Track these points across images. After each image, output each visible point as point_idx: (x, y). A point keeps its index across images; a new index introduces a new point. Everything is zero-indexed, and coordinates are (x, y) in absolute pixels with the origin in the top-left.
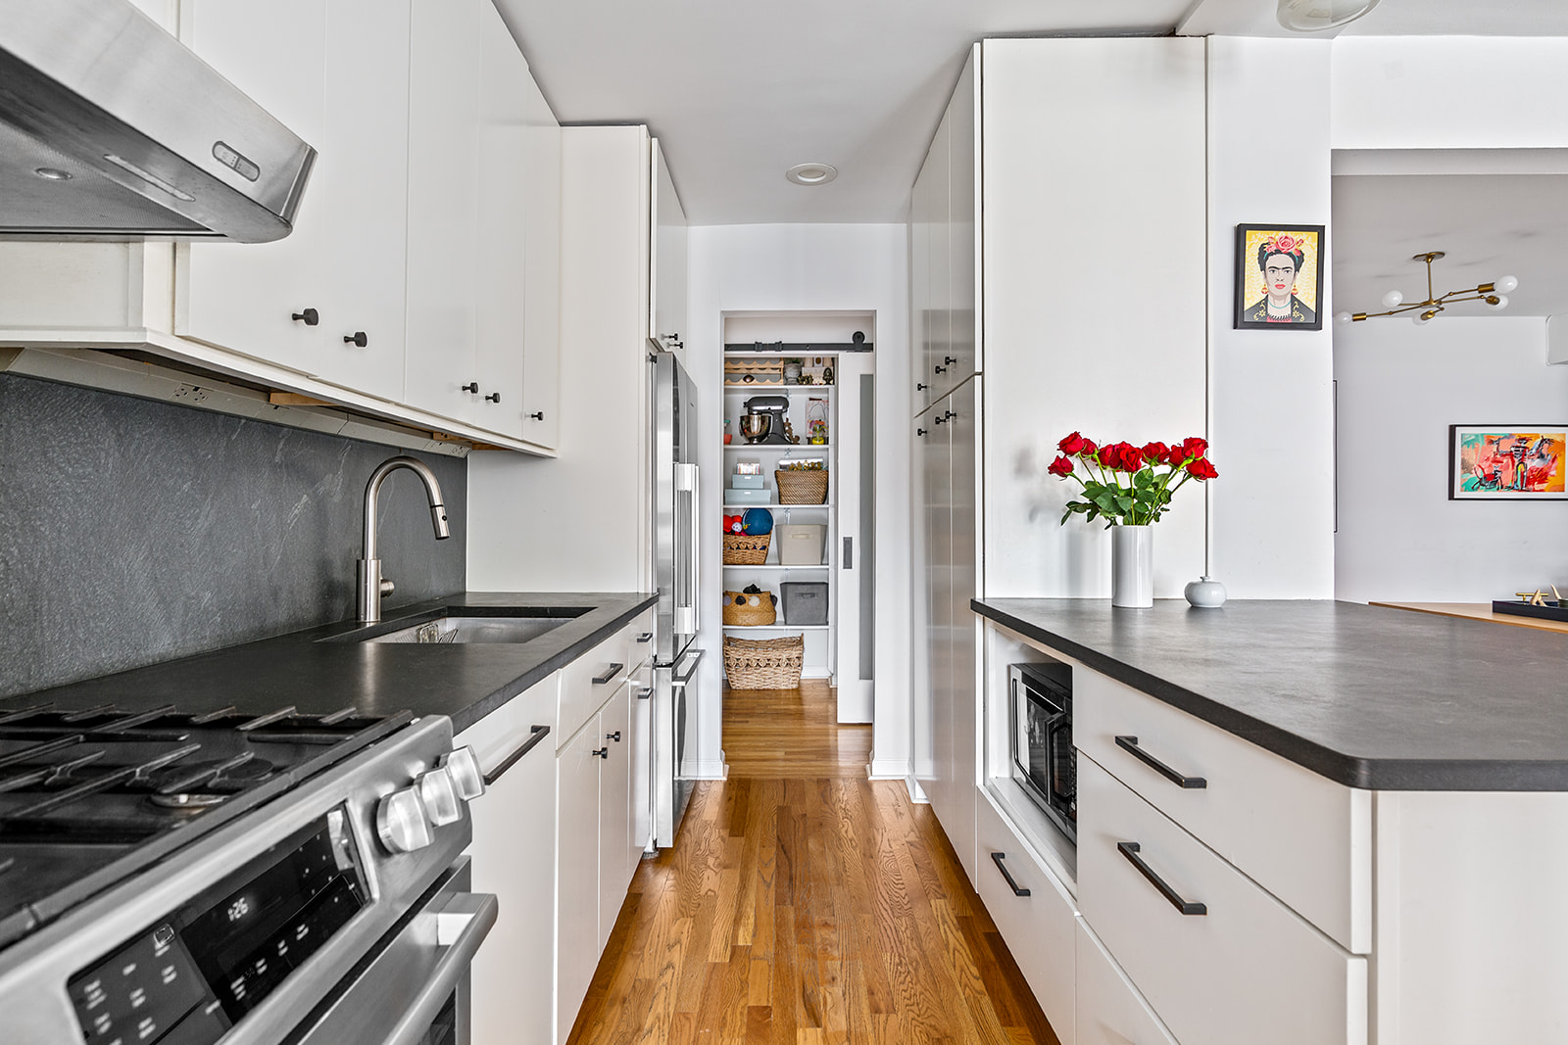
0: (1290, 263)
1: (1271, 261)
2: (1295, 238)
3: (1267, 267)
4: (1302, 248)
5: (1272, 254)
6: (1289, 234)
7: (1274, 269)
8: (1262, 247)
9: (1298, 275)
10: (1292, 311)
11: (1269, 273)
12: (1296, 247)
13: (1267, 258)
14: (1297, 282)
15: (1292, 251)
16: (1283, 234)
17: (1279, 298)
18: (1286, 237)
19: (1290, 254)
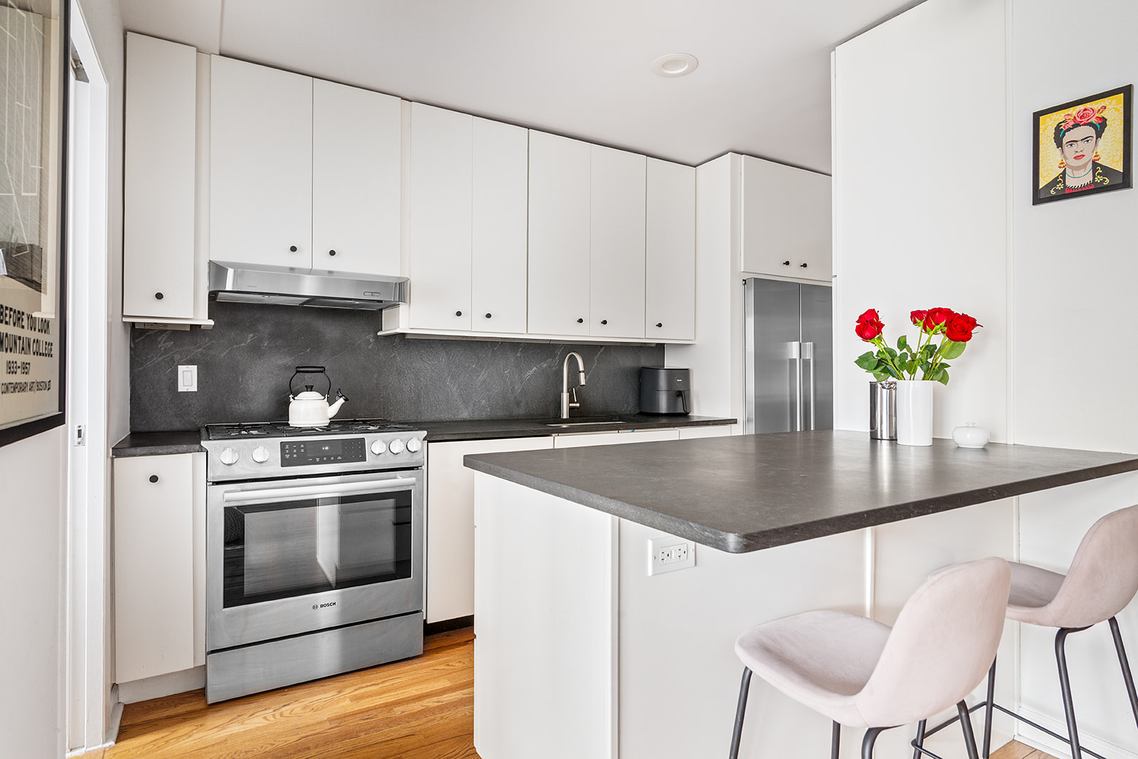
0: (1090, 131)
1: (1068, 137)
2: (1096, 106)
3: (1064, 142)
4: (1105, 114)
5: (1069, 130)
6: (1088, 105)
7: (1072, 143)
8: (1059, 126)
9: (1101, 141)
10: (1094, 176)
11: (1066, 148)
12: (1097, 115)
13: (1064, 135)
14: (1099, 150)
15: (1093, 120)
16: (1081, 107)
17: (1078, 168)
18: (1085, 110)
19: (1091, 124)
